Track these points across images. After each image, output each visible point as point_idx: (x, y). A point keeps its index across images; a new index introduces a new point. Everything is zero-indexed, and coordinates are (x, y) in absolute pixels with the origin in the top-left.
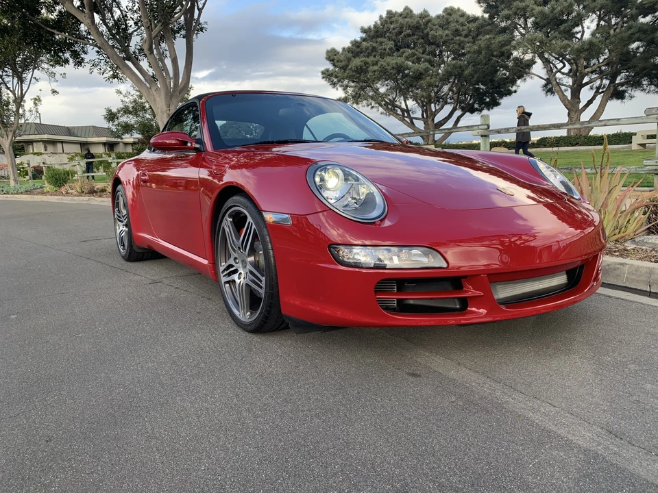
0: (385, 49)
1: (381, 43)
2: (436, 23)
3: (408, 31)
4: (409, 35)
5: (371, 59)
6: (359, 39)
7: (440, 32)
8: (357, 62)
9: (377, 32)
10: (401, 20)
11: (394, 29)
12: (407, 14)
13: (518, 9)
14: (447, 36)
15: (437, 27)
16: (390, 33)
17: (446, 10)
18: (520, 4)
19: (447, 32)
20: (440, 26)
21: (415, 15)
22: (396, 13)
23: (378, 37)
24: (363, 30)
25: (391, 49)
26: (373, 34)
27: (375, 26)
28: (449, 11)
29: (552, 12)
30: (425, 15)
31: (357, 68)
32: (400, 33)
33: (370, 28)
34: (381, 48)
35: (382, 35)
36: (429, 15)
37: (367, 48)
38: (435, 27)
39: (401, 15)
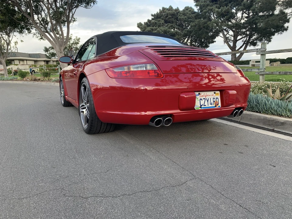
0: (160, 24)
1: (159, 21)
2: (182, 13)
3: (170, 16)
4: (170, 18)
5: (155, 27)
6: (150, 19)
7: (183, 17)
8: (149, 29)
9: (158, 16)
10: (167, 11)
11: (164, 15)
12: (170, 9)
13: (209, 10)
14: (185, 18)
15: (182, 14)
16: (163, 17)
17: (186, 7)
18: (210, 8)
19: (185, 17)
20: (183, 14)
21: (173, 9)
22: (166, 8)
23: (158, 18)
24: (152, 15)
25: (163, 23)
26: (156, 17)
27: (157, 14)
28: (187, 8)
29: (222, 11)
30: (177, 10)
31: (148, 31)
32: (167, 17)
33: (155, 14)
34: (159, 23)
35: (160, 18)
36: (179, 10)
37: (153, 23)
38: (181, 15)
39: (167, 9)
